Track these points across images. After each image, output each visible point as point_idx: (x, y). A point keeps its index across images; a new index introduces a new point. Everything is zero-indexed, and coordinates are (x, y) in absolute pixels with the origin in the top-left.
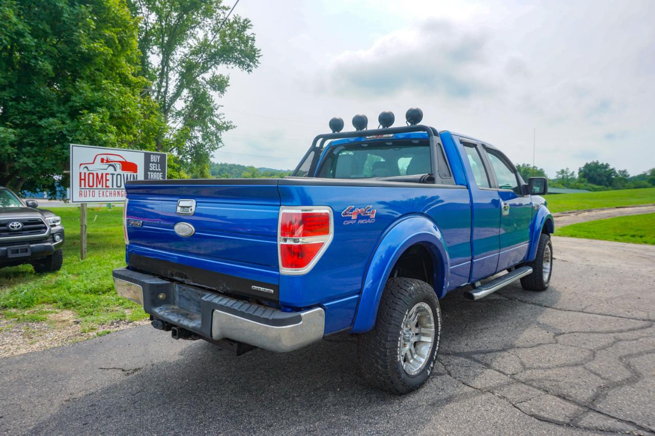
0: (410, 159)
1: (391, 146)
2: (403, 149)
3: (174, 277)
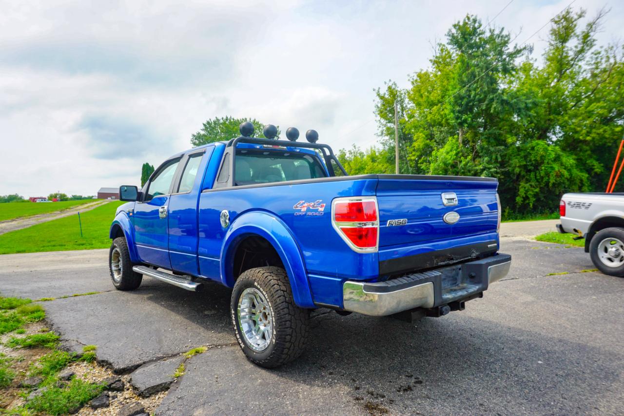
3: (439, 264)
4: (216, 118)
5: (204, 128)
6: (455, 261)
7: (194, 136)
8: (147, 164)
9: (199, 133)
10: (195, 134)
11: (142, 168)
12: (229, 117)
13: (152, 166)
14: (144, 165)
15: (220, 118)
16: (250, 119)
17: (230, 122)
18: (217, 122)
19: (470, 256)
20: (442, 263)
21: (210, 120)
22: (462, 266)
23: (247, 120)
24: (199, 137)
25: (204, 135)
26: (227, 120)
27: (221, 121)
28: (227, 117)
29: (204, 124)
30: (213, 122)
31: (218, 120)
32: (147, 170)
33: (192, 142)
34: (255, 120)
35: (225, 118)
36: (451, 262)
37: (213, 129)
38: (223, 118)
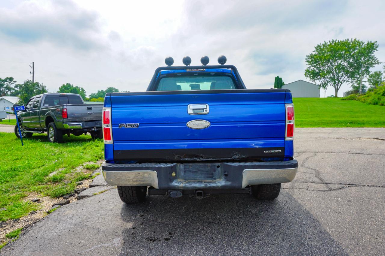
0: (211, 83)
1: (197, 75)
2: (205, 78)
3: (182, 159)
4: (325, 42)
5: (315, 50)
6: (205, 159)
7: (308, 56)
8: (278, 77)
9: (312, 54)
10: (309, 55)
11: (274, 79)
12: (335, 40)
13: (281, 78)
14: (276, 77)
15: (327, 41)
16: (352, 39)
17: (335, 44)
18: (325, 45)
19: (231, 158)
20: (186, 159)
21: (320, 44)
22: (221, 165)
23: (349, 40)
24: (311, 57)
25: (315, 55)
26: (333, 42)
27: (329, 43)
28: (333, 40)
29: (315, 48)
30: (322, 45)
31: (326, 43)
32: (278, 80)
33: (306, 61)
34: (356, 39)
35: (331, 41)
36: (198, 159)
37: (321, 50)
38: (330, 41)
